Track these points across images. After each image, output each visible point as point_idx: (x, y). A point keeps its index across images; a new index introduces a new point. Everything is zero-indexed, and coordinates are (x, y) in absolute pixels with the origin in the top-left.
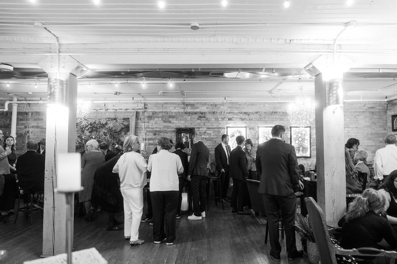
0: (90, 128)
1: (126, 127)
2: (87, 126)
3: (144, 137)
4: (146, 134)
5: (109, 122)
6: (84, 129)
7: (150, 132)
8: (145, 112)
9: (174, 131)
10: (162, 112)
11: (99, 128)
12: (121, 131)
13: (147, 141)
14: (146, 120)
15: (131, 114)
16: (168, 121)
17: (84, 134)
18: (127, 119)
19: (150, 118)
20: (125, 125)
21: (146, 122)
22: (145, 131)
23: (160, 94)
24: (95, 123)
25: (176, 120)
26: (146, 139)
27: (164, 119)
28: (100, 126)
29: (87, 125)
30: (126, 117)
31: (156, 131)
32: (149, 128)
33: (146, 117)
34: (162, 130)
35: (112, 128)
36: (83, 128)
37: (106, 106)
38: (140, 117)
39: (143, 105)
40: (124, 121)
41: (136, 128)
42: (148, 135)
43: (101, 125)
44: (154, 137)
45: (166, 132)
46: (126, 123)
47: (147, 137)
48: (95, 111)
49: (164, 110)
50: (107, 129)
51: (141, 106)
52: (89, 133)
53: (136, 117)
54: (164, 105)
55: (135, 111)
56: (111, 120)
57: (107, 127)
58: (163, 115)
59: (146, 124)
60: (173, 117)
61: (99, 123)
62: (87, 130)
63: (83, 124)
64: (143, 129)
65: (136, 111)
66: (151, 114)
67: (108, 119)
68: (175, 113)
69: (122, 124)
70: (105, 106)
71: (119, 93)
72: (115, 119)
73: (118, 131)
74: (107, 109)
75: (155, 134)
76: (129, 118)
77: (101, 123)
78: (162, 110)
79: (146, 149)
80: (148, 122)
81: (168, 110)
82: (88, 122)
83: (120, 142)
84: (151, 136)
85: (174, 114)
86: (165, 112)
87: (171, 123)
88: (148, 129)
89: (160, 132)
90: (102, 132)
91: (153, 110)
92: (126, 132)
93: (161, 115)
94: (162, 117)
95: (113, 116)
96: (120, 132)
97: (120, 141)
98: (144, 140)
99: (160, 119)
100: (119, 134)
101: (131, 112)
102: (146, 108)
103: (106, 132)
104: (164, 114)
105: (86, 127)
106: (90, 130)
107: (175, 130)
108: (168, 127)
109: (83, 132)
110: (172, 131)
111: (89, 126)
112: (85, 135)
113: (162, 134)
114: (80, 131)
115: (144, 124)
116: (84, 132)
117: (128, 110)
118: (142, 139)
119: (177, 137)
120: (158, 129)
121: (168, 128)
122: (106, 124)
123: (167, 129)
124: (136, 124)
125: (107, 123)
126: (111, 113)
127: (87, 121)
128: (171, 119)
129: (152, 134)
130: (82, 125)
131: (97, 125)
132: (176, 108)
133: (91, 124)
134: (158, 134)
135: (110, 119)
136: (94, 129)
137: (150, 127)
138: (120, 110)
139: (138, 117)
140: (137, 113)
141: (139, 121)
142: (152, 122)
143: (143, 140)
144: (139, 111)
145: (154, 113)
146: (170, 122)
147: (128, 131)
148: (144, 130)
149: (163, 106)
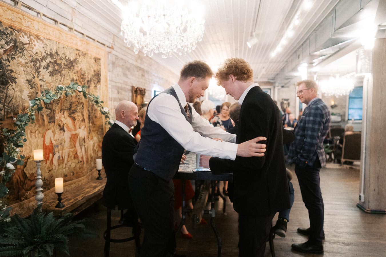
0: (51, 65)
1: (96, 75)
2: (44, 58)
4: (112, 91)
5: (80, 59)
6: (38, 63)
8: (110, 53)
9: (130, 90)
11: (64, 68)
17: (40, 78)
18: (97, 60)
20: (95, 71)
25: (131, 75)
29: (44, 54)
42: (114, 93)
44: (117, 96)
47: (113, 96)
52: (50, 76)
59: (111, 74)
60: (128, 69)
61: (63, 56)
62: (44, 68)
63: (35, 48)
66: (114, 60)
67: (77, 52)
68: (130, 64)
69: (93, 67)
74: (75, 30)
75: (118, 92)
76: (100, 59)
77: (67, 58)
78: (122, 56)
81: (127, 59)
82: (45, 49)
85: (129, 66)
88: (113, 83)
90: (68, 78)
93: (121, 63)
94: (122, 67)
95: (83, 48)
101: (102, 49)
103: (76, 80)
105: (42, 60)
106: (50, 69)
108: (126, 83)
111: (49, 59)
116: (38, 73)
120: (120, 85)
122: (75, 61)
123: (125, 86)
125: (76, 59)
127: (43, 45)
130: (34, 51)
133: (51, 55)
134: (121, 93)
135: (80, 53)
136: (57, 68)
148: (110, 84)
149: (125, 51)
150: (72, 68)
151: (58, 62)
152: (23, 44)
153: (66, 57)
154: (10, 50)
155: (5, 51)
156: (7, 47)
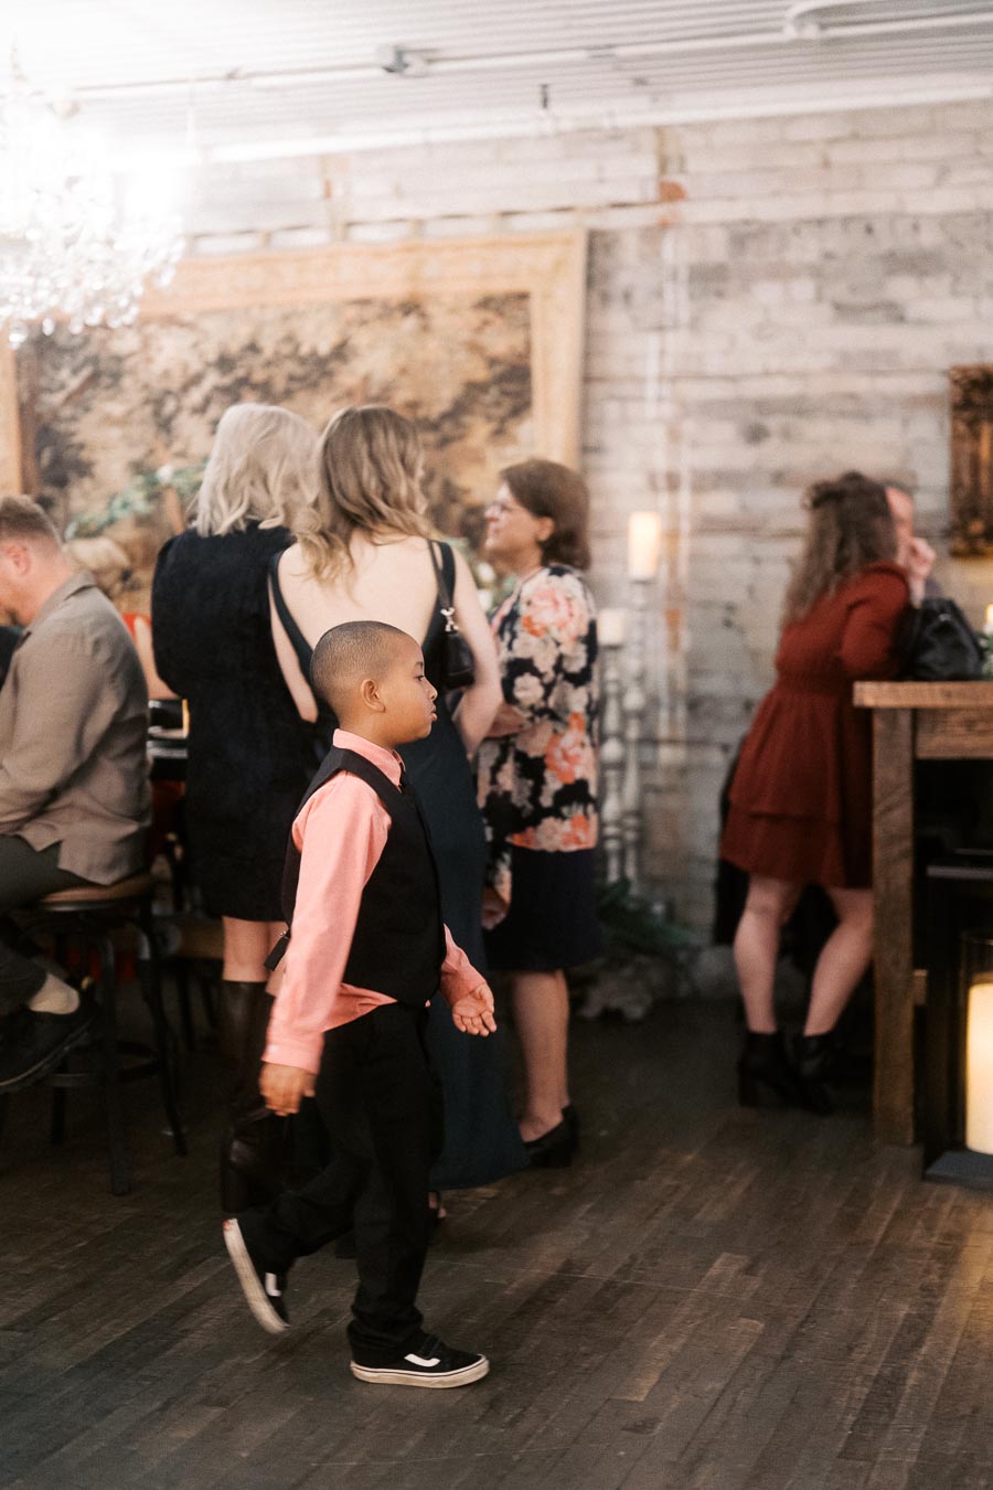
1: (500, 380)
2: (196, 380)
3: (661, 462)
4: (674, 436)
5: (361, 339)
6: (170, 406)
7: (710, 410)
8: (664, 226)
9: (929, 400)
10: (821, 222)
12: (458, 410)
13: (685, 499)
14: (677, 301)
15: (546, 258)
16: (874, 308)
18: (507, 305)
19: (709, 280)
20: (493, 362)
21: (676, 326)
22: (668, 410)
23: (790, 33)
24: (253, 348)
25: (955, 293)
26: (673, 483)
27: (839, 291)
28: (291, 378)
29: (196, 366)
30: (500, 286)
31: (763, 406)
32: (701, 377)
33: (674, 276)
34: (818, 388)
35: (387, 391)
36: (168, 392)
37: (338, 191)
38: (623, 280)
39: (647, 167)
40: (486, 323)
41: (587, 379)
42: (695, 445)
43: (302, 361)
44: (745, 458)
45: (857, 410)
46: (501, 342)
47: (689, 461)
48: (246, 243)
49: (842, 205)
50: (349, 394)
51: (634, 174)
53: (590, 282)
54: (838, 155)
55: (574, 229)
56: (380, 317)
57: (348, 377)
58: (831, 245)
59: (677, 341)
60: (919, 264)
61: (286, 349)
62: (191, 413)
63: (160, 358)
64: (651, 390)
65: (595, 222)
66: (717, 249)
67: (352, 312)
68: (945, 221)
69: (474, 348)
70: (328, 194)
71: (430, 61)
72: (411, 307)
73: (446, 416)
74: (350, 225)
75: (756, 435)
76: (523, 297)
77: (305, 350)
78: (812, 206)
79: (673, 571)
80: (695, 325)
81: (877, 202)
82: (203, 347)
83: (456, 512)
84: (721, 447)
85: (929, 238)
86: (846, 221)
87: (901, 319)
88: (695, 391)
89: (800, 408)
91: (738, 211)
92: (503, 420)
93: (806, 250)
94: (816, 273)
95: (392, 286)
96: (459, 425)
97: (454, 500)
98: (662, 483)
99: (804, 289)
100: (445, 442)
101: (541, 242)
102: (671, 193)
104: (835, 241)
105: (185, 388)
107: (939, 385)
108: (879, 363)
109: (165, 425)
110: (915, 402)
111: (213, 379)
112: (182, 455)
113: (819, 429)
114: (143, 422)
115: (652, 342)
117: (517, 223)
118: (639, 480)
119: (956, 455)
120: (781, 388)
121: (882, 367)
122: (341, 352)
123: (861, 385)
124: (591, 344)
125: (346, 342)
126: (378, 252)
127: (192, 338)
128: (902, 288)
129: (726, 431)
130: (157, 369)
131: (268, 364)
132: (956, 178)
133: (224, 363)
134: (787, 435)
135: (370, 312)
137: (714, 364)
138: (452, 228)
139: (607, 276)
140: (597, 244)
141: (615, 320)
142: (728, 317)
143: (653, 486)
144: (614, 221)
145: (743, 236)
146: (895, 314)
147: (521, 406)
148: (660, 399)
149: (826, 164)
150: (324, 382)
151: (259, 376)
152: (119, 359)
153: (297, 347)
154: (81, 390)
155: (69, 399)
156: (74, 383)
